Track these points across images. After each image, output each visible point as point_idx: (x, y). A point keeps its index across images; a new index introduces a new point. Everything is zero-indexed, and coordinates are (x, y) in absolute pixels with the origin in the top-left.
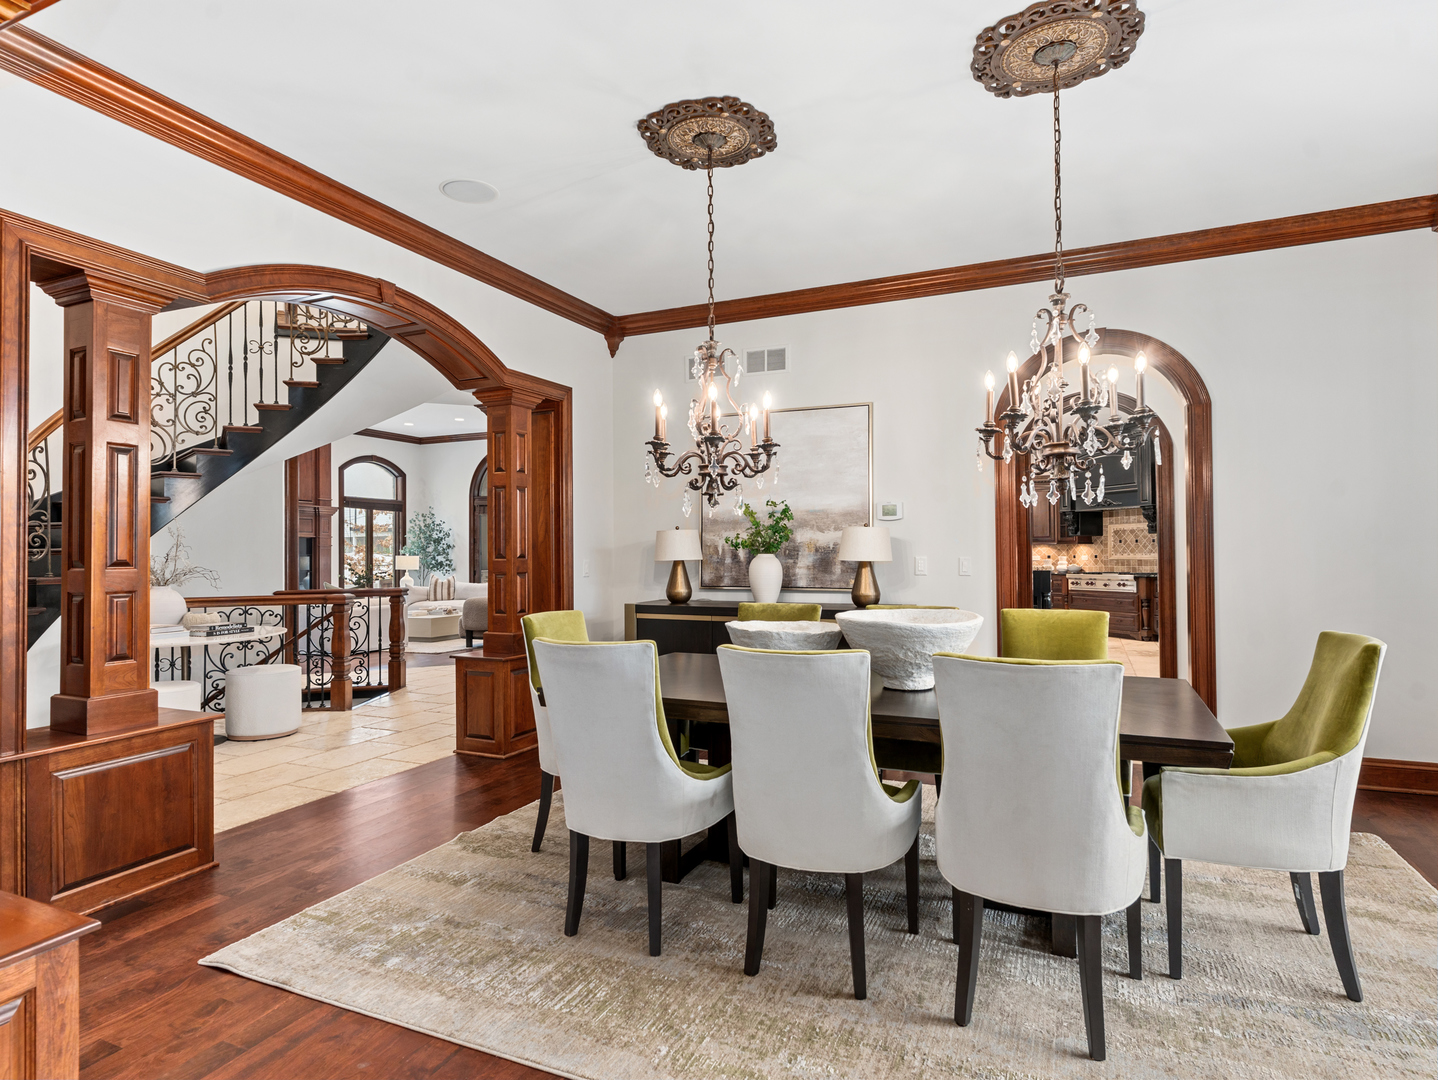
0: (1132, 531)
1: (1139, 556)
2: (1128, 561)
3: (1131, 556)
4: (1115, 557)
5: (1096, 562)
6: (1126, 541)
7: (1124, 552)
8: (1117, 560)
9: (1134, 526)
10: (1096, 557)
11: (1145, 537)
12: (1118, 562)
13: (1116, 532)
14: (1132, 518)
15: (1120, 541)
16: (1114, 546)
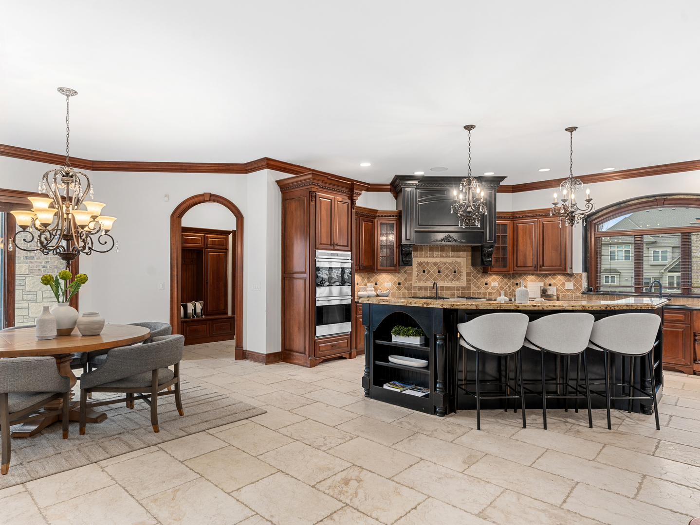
0: (435, 264)
1: (442, 283)
4: (418, 284)
5: (399, 289)
6: (429, 272)
7: (427, 280)
8: (420, 287)
9: (438, 260)
10: (399, 284)
11: (447, 269)
12: (421, 288)
13: (420, 264)
14: (435, 253)
15: (424, 272)
16: (418, 275)
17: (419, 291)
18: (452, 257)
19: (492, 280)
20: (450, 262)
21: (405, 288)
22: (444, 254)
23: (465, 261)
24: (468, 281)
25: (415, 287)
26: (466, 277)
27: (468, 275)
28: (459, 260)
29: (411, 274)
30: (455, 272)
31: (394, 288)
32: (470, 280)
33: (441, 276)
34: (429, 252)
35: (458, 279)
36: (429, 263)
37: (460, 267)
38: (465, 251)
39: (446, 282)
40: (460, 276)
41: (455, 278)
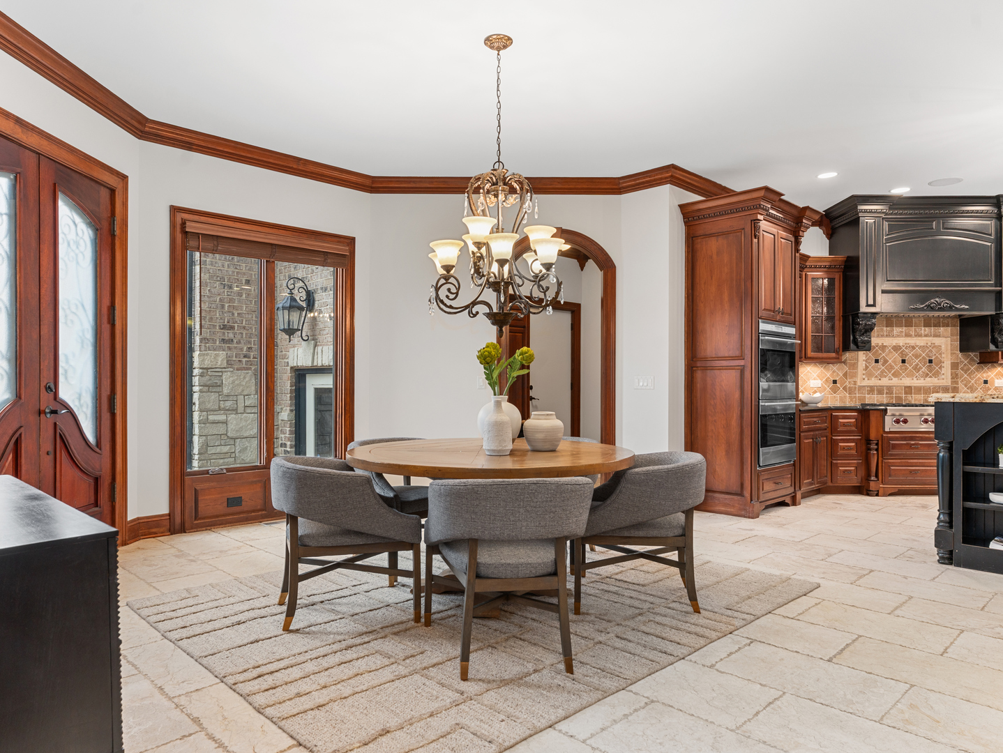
0: (896, 348)
1: (907, 382)
2: (890, 389)
3: (895, 381)
4: (866, 383)
5: (835, 390)
6: (886, 361)
7: (882, 375)
8: (871, 387)
9: (901, 341)
10: (835, 382)
11: (917, 356)
12: (871, 390)
14: (896, 330)
15: (877, 361)
16: (867, 367)
17: (868, 394)
18: (926, 336)
19: (996, 375)
20: (922, 344)
21: (845, 388)
22: (912, 330)
23: (949, 342)
24: (955, 377)
25: (861, 388)
26: (950, 371)
27: (954, 366)
28: (937, 341)
29: (854, 366)
30: (930, 361)
31: (825, 389)
32: (957, 375)
33: (906, 369)
34: (885, 328)
35: (937, 374)
36: (886, 346)
37: (940, 354)
38: (948, 326)
39: (915, 379)
40: (940, 368)
41: (930, 371)
